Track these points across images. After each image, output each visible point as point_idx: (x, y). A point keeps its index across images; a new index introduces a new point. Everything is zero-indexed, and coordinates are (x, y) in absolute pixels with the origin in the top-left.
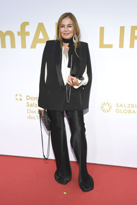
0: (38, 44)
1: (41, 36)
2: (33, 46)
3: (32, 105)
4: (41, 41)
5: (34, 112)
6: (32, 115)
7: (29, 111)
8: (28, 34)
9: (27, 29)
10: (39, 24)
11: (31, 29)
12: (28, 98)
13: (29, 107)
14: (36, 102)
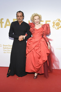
0: (7, 26)
1: (8, 24)
2: (5, 27)
4: (8, 25)
6: (5, 52)
8: (3, 23)
9: (3, 21)
10: (7, 19)
11: (4, 21)
12: (4, 45)
13: (4, 49)
14: (7, 47)
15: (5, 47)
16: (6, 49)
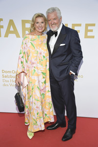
0: (9, 34)
1: (12, 29)
3: (6, 77)
4: (12, 32)
5: (8, 81)
6: (6, 83)
7: (4, 81)
8: (2, 27)
10: (10, 20)
12: (3, 71)
13: (4, 78)
14: (9, 74)
15: (5, 74)
16: (7, 79)
